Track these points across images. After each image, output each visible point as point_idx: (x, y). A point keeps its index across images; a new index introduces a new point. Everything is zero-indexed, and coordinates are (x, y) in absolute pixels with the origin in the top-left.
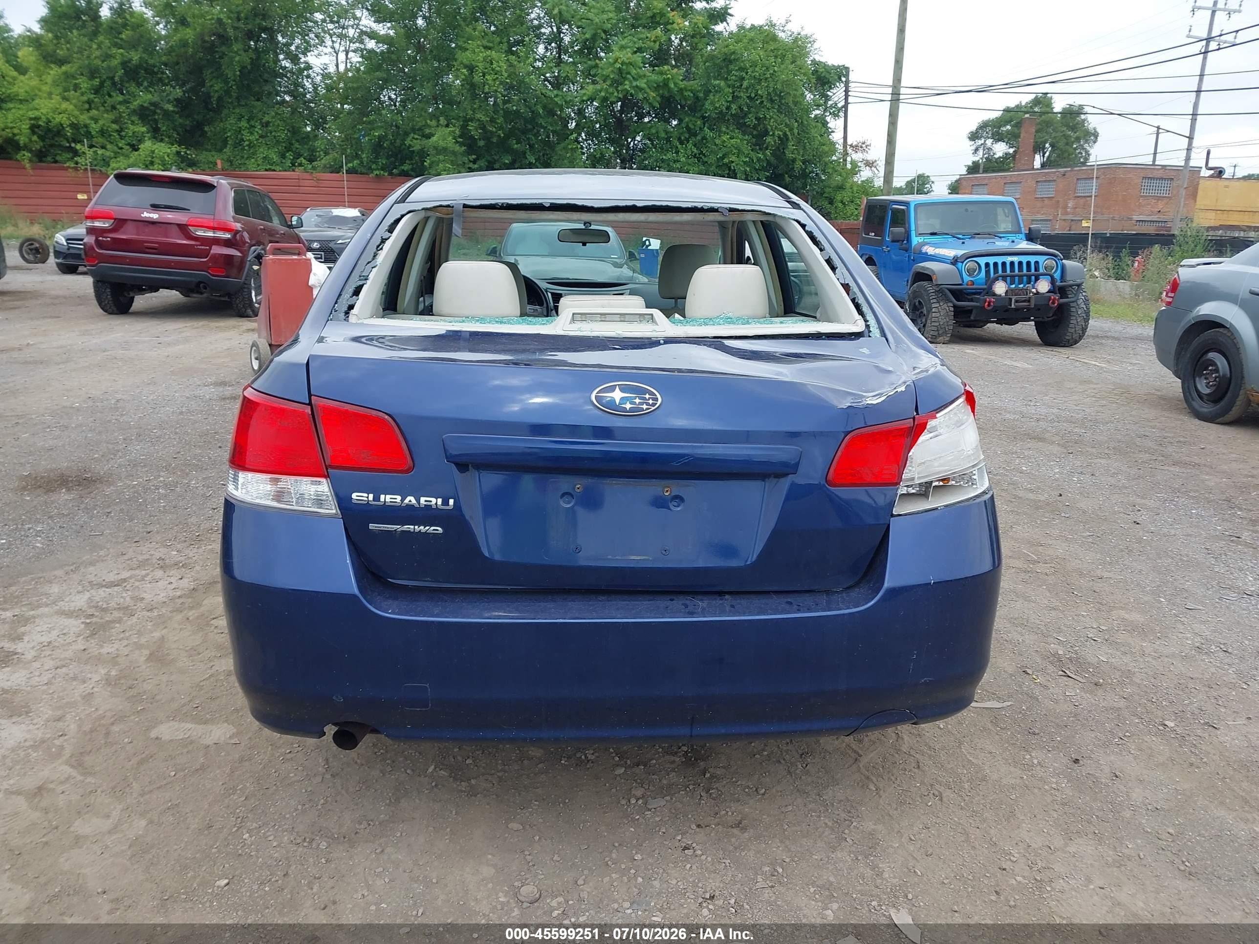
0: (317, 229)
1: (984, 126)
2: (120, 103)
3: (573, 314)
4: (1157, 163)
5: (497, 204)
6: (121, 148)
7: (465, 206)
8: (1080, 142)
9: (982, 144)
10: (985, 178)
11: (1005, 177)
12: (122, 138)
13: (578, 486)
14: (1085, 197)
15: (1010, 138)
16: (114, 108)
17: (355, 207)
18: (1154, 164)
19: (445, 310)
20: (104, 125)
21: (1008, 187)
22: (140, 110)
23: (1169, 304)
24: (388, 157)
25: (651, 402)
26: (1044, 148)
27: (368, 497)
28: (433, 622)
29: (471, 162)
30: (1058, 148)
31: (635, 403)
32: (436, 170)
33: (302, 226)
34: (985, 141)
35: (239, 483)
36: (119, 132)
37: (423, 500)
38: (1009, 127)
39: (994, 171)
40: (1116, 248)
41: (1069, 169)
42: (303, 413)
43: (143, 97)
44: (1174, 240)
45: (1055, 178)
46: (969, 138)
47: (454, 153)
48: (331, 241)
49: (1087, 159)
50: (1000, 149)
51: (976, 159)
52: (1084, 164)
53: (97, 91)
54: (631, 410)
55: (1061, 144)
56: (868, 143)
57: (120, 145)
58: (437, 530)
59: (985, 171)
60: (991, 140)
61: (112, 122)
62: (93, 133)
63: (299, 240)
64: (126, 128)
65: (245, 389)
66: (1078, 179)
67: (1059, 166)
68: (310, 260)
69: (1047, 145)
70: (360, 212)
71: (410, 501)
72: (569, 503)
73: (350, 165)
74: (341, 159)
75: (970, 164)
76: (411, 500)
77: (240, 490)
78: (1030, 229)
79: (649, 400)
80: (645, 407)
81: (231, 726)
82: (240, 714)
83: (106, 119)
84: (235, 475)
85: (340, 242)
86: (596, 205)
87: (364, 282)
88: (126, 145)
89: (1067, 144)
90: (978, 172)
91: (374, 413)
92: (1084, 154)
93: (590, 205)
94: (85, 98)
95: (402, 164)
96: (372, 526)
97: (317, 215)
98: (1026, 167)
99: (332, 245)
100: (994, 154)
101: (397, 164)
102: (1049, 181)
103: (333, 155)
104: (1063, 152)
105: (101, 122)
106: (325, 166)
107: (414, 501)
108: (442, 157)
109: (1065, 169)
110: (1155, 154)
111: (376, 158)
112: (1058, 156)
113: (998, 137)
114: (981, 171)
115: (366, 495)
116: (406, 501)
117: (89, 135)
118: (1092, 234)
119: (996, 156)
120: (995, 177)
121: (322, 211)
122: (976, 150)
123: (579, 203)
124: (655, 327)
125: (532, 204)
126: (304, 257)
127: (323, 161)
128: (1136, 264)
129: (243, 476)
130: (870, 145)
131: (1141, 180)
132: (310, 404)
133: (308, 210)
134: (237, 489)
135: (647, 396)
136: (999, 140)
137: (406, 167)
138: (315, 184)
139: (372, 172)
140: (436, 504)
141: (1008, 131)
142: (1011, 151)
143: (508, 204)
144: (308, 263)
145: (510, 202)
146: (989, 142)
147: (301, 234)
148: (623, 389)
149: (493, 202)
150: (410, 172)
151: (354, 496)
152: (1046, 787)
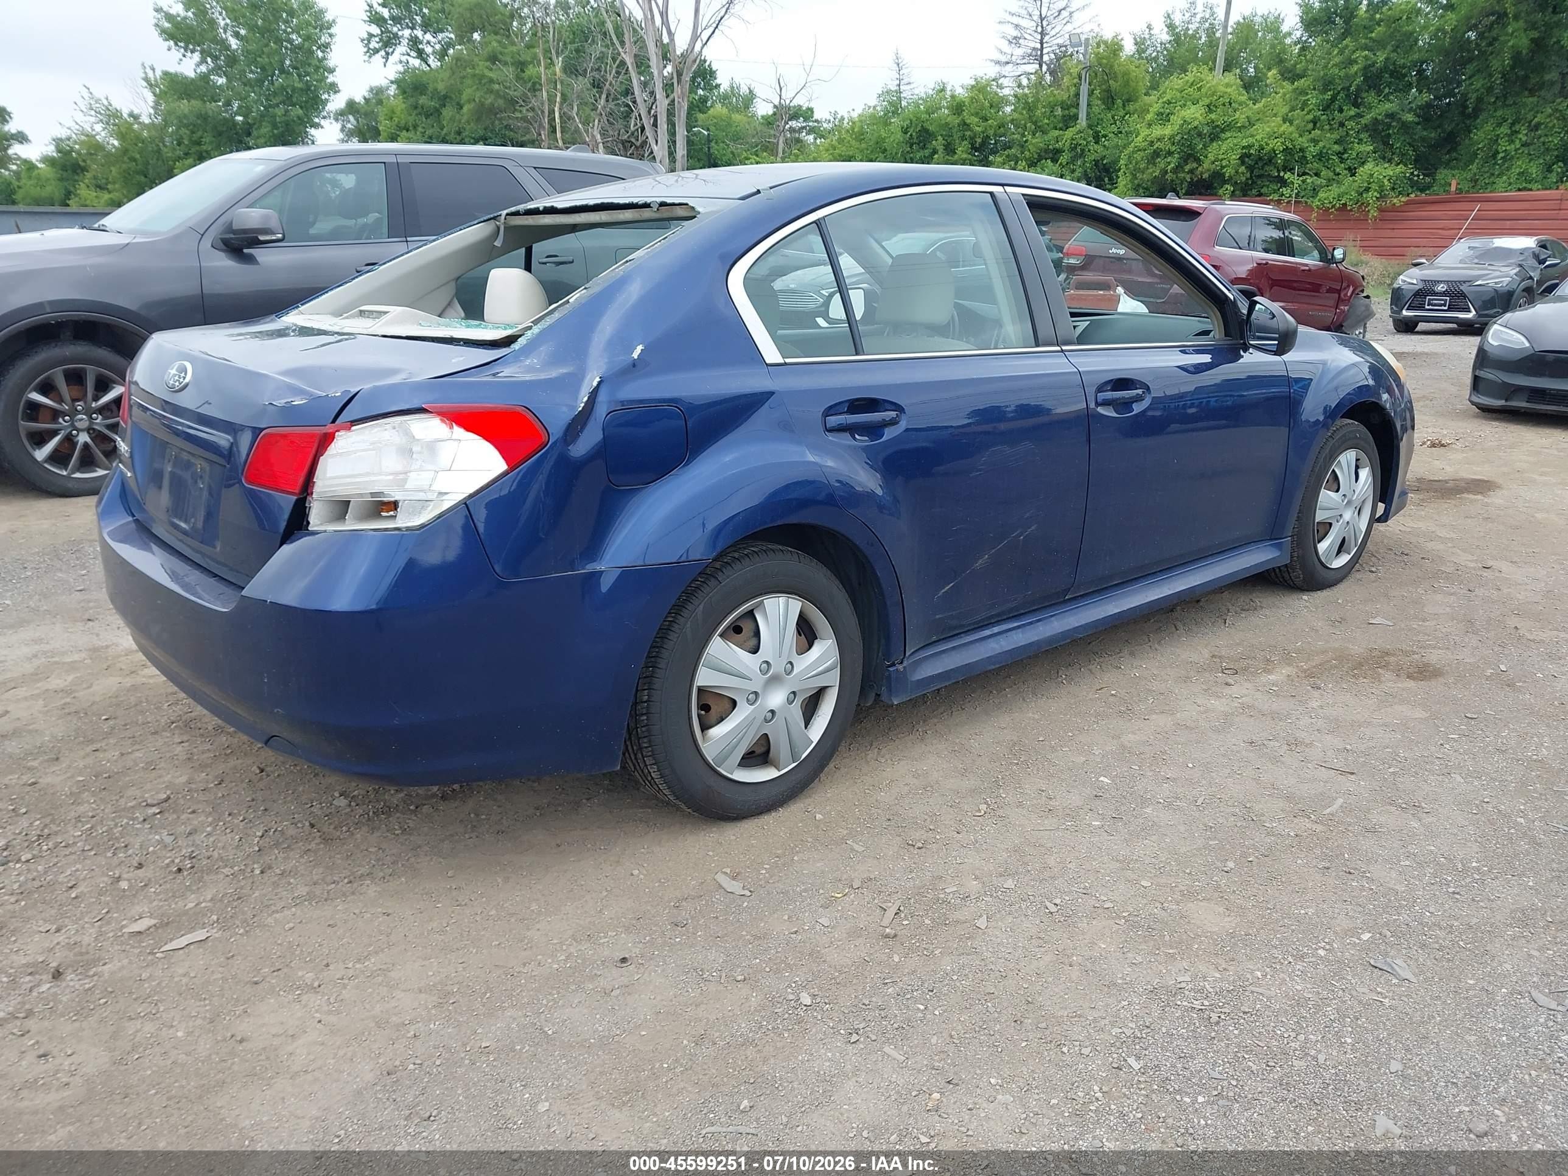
2: (1351, 118)
6: (1339, 174)
12: (1342, 161)
16: (1342, 125)
20: (1324, 147)
22: (1374, 124)
25: (181, 380)
31: (174, 380)
36: (1339, 154)
43: (1379, 108)
48: (1464, 282)
53: (1327, 107)
54: (172, 387)
57: (1338, 170)
61: (1335, 143)
62: (1309, 157)
64: (1351, 149)
79: (181, 378)
80: (177, 384)
83: (1328, 139)
88: (1346, 169)
94: (1310, 117)
99: (1464, 288)
105: (1321, 144)
117: (1303, 161)
135: (182, 375)
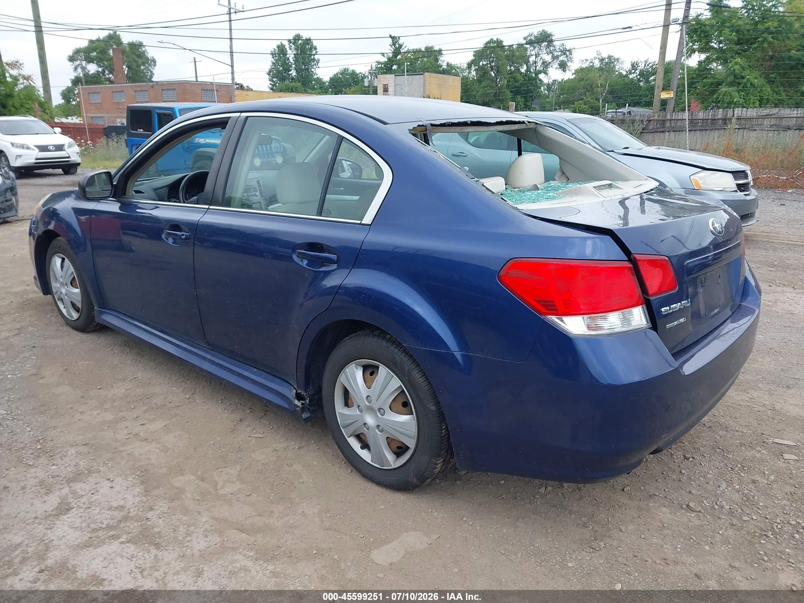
1: (78, 52)
4: (200, 80)
7: (432, 125)
8: (145, 65)
9: (79, 65)
10: (93, 88)
13: (703, 279)
15: (99, 61)
30: (132, 69)
34: (81, 63)
38: (95, 54)
45: (147, 89)
46: (68, 60)
49: (151, 77)
50: (92, 68)
51: (76, 74)
52: (150, 80)
55: (134, 66)
59: (86, 84)
66: (162, 90)
75: (73, 78)
89: (137, 66)
90: (81, 84)
92: (149, 74)
100: (89, 71)
102: (144, 91)
104: (136, 71)
113: (90, 60)
119: (90, 73)
122: (76, 68)
131: (201, 91)
132: (630, 260)
136: (90, 62)
141: (95, 56)
142: (100, 69)
146: (84, 63)
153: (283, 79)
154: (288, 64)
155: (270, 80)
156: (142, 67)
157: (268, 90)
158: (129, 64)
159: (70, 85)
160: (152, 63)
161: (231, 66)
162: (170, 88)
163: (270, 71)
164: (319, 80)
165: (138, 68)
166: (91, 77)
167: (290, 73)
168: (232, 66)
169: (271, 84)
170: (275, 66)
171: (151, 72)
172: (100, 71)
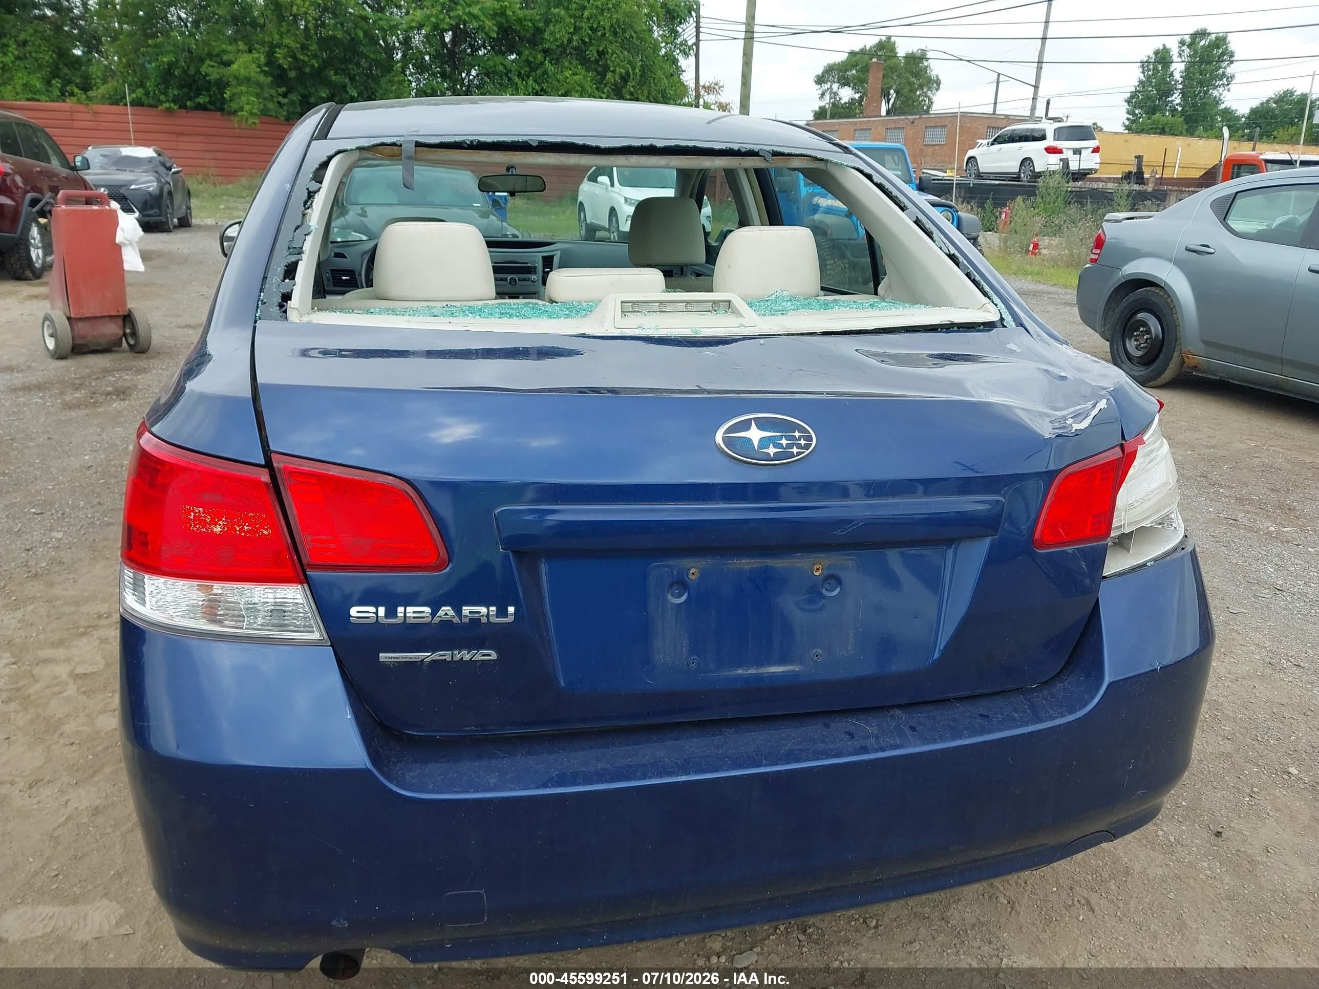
0: (102, 171)
1: (830, 69)
3: (622, 302)
4: (997, 113)
5: (464, 142)
7: (418, 144)
8: (923, 89)
9: (828, 89)
10: (835, 124)
11: (855, 123)
13: (693, 571)
14: (933, 145)
15: (858, 83)
17: (148, 146)
18: (994, 113)
19: (394, 291)
21: (857, 134)
23: (1093, 261)
24: (180, 87)
25: (803, 442)
26: (889, 94)
27: (376, 613)
28: (490, 800)
29: (280, 95)
30: (902, 95)
31: (780, 446)
32: (238, 103)
33: (89, 168)
34: (831, 86)
35: (147, 593)
37: (466, 610)
38: (854, 72)
39: (841, 117)
40: (980, 198)
41: (918, 117)
42: (257, 483)
44: (1037, 192)
45: (905, 126)
46: (815, 81)
47: (260, 85)
48: (121, 186)
49: (929, 107)
50: (846, 94)
51: (822, 104)
52: (927, 112)
54: (777, 456)
55: (905, 91)
56: (721, 85)
58: (489, 655)
59: (832, 117)
60: (837, 85)
63: (85, 185)
65: (140, 435)
66: (926, 127)
67: (903, 113)
68: (115, 211)
69: (892, 92)
70: (156, 152)
71: (446, 614)
72: (680, 596)
73: (134, 95)
74: (123, 89)
75: (817, 109)
76: (446, 611)
77: (148, 605)
78: (920, 178)
79: (799, 439)
80: (795, 450)
81: (115, 903)
82: (124, 880)
84: (134, 579)
85: (133, 187)
86: (604, 144)
87: (297, 257)
89: (911, 91)
90: (825, 118)
91: (382, 479)
92: (927, 102)
93: (594, 144)
95: (198, 95)
96: (384, 656)
97: (102, 155)
98: (874, 114)
99: (122, 191)
100: (840, 99)
101: (192, 94)
102: (899, 128)
103: (112, 84)
104: (908, 99)
106: (103, 97)
107: (451, 613)
108: (244, 89)
109: (914, 117)
110: (995, 103)
111: (167, 87)
112: (903, 103)
113: (844, 83)
114: (828, 116)
115: (372, 609)
116: (441, 613)
118: (956, 184)
119: (843, 102)
120: (845, 124)
121: (107, 150)
122: (823, 94)
123: (580, 141)
124: (739, 321)
125: (513, 142)
126: (107, 207)
127: (100, 91)
128: (1003, 216)
129: (154, 584)
130: (723, 87)
131: (986, 130)
132: (269, 465)
133: (90, 148)
134: (143, 603)
135: (797, 434)
136: (844, 85)
137: (201, 100)
138: (92, 118)
139: (162, 105)
140: (488, 616)
141: (853, 76)
142: (857, 96)
143: (479, 141)
144: (113, 216)
145: (483, 139)
146: (835, 86)
147: (86, 177)
148: (762, 424)
149: (458, 139)
150: (209, 106)
151: (354, 611)
152: (1202, 876)
153: (1152, 111)
154: (1170, 83)
155: (1128, 113)
156: (918, 93)
157: (1121, 129)
158: (899, 87)
159: (812, 118)
160: (935, 85)
161: (1034, 86)
162: (939, 124)
163: (1132, 97)
164: (1228, 114)
165: (911, 94)
166: (842, 107)
167: (1170, 99)
168: (1036, 87)
169: (1128, 119)
170: (1144, 87)
171: (930, 99)
172: (857, 98)
